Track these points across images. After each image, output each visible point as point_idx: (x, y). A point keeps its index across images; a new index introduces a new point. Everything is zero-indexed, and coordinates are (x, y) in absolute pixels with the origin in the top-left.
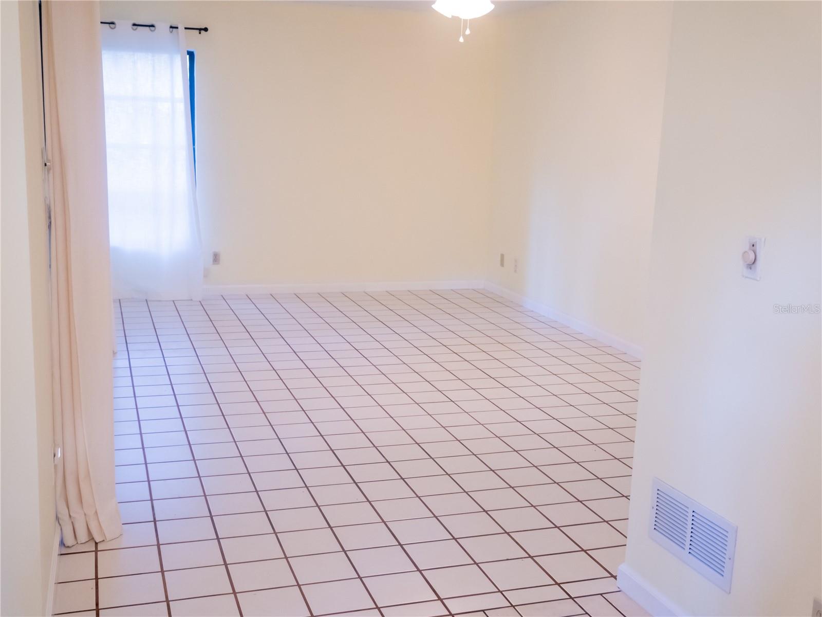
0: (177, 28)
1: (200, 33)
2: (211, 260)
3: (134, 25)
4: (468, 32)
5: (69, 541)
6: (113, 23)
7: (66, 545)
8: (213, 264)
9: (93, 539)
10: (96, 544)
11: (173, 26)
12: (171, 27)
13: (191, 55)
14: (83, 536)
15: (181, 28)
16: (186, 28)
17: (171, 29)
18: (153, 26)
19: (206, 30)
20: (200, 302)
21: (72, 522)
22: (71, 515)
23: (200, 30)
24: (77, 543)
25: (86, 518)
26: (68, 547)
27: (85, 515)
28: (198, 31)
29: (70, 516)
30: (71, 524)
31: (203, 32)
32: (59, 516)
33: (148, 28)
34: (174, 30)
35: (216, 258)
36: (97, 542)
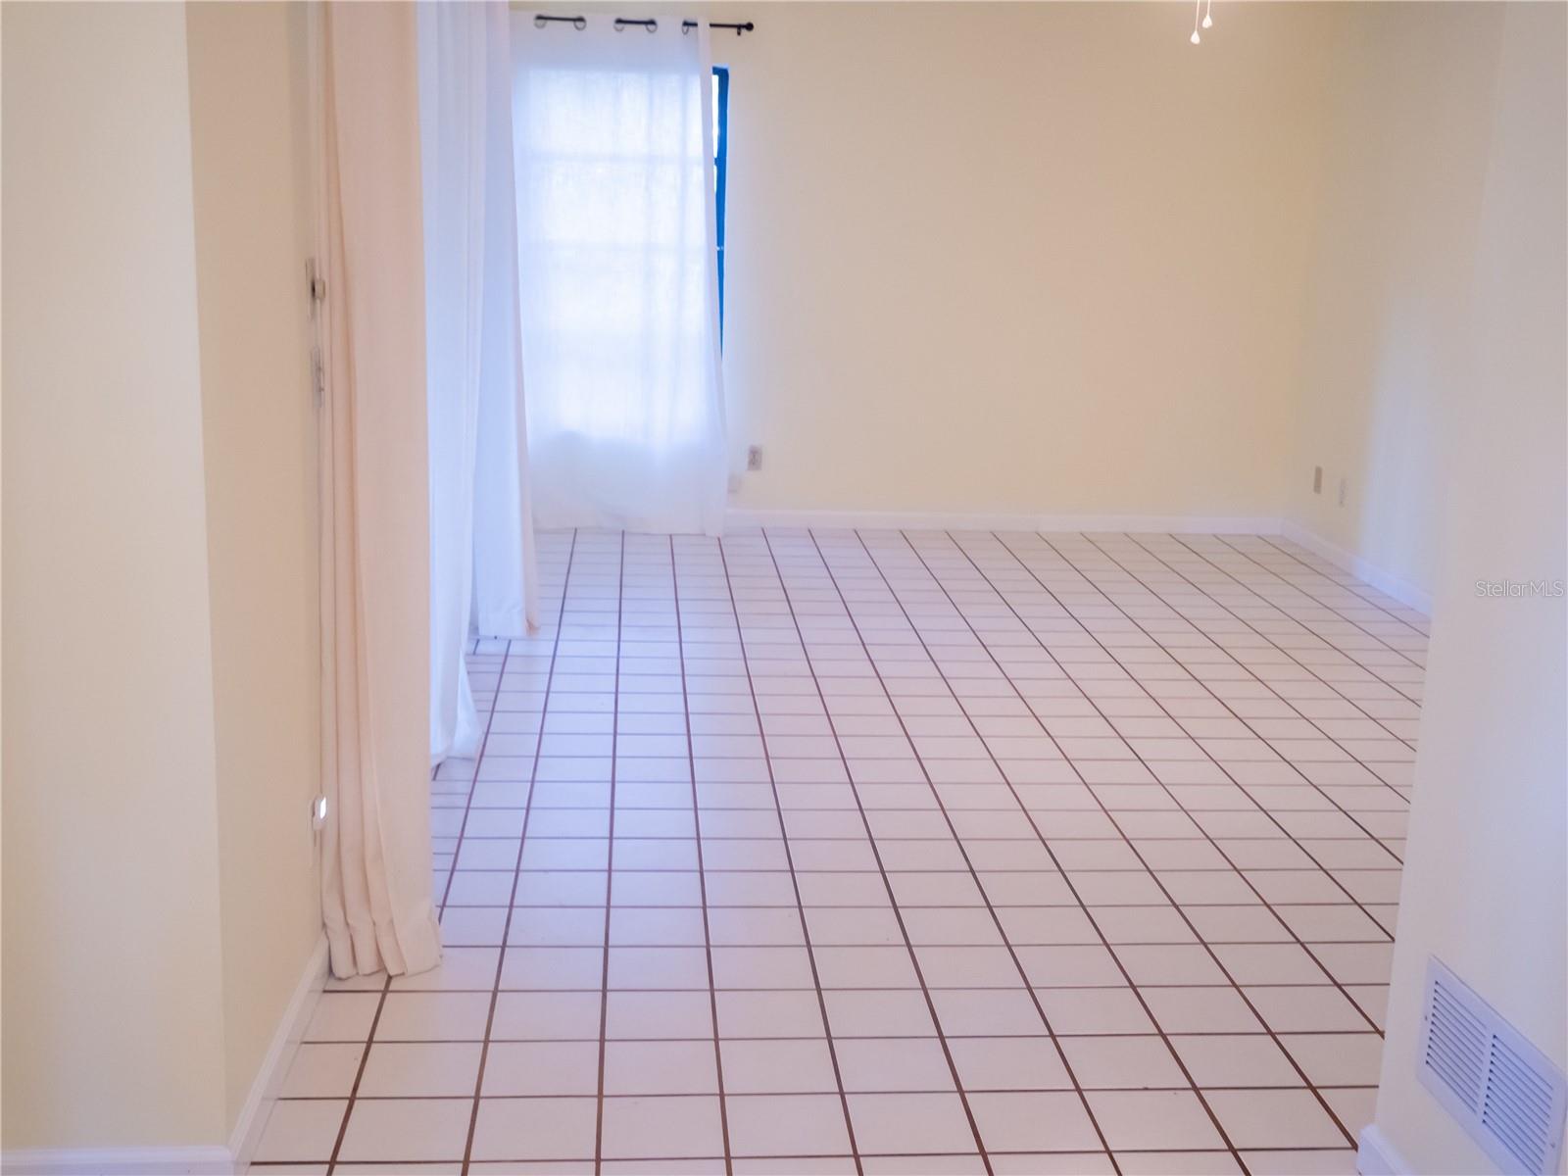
0: (695, 25)
1: (739, 34)
2: (747, 460)
3: (619, 21)
4: (1207, 22)
5: (342, 968)
6: (581, 19)
7: (337, 975)
8: (749, 469)
9: (385, 969)
10: (390, 978)
11: (690, 21)
12: (686, 24)
13: (723, 75)
14: (367, 962)
15: (703, 24)
16: (712, 25)
17: (686, 28)
18: (652, 22)
19: (749, 27)
20: (719, 540)
21: (351, 937)
22: (349, 921)
23: (739, 27)
24: (358, 974)
25: (375, 931)
26: (340, 979)
27: (374, 924)
28: (734, 31)
29: (347, 924)
30: (349, 939)
31: (744, 31)
32: (326, 921)
33: (643, 27)
34: (691, 29)
35: (755, 458)
36: (392, 974)
